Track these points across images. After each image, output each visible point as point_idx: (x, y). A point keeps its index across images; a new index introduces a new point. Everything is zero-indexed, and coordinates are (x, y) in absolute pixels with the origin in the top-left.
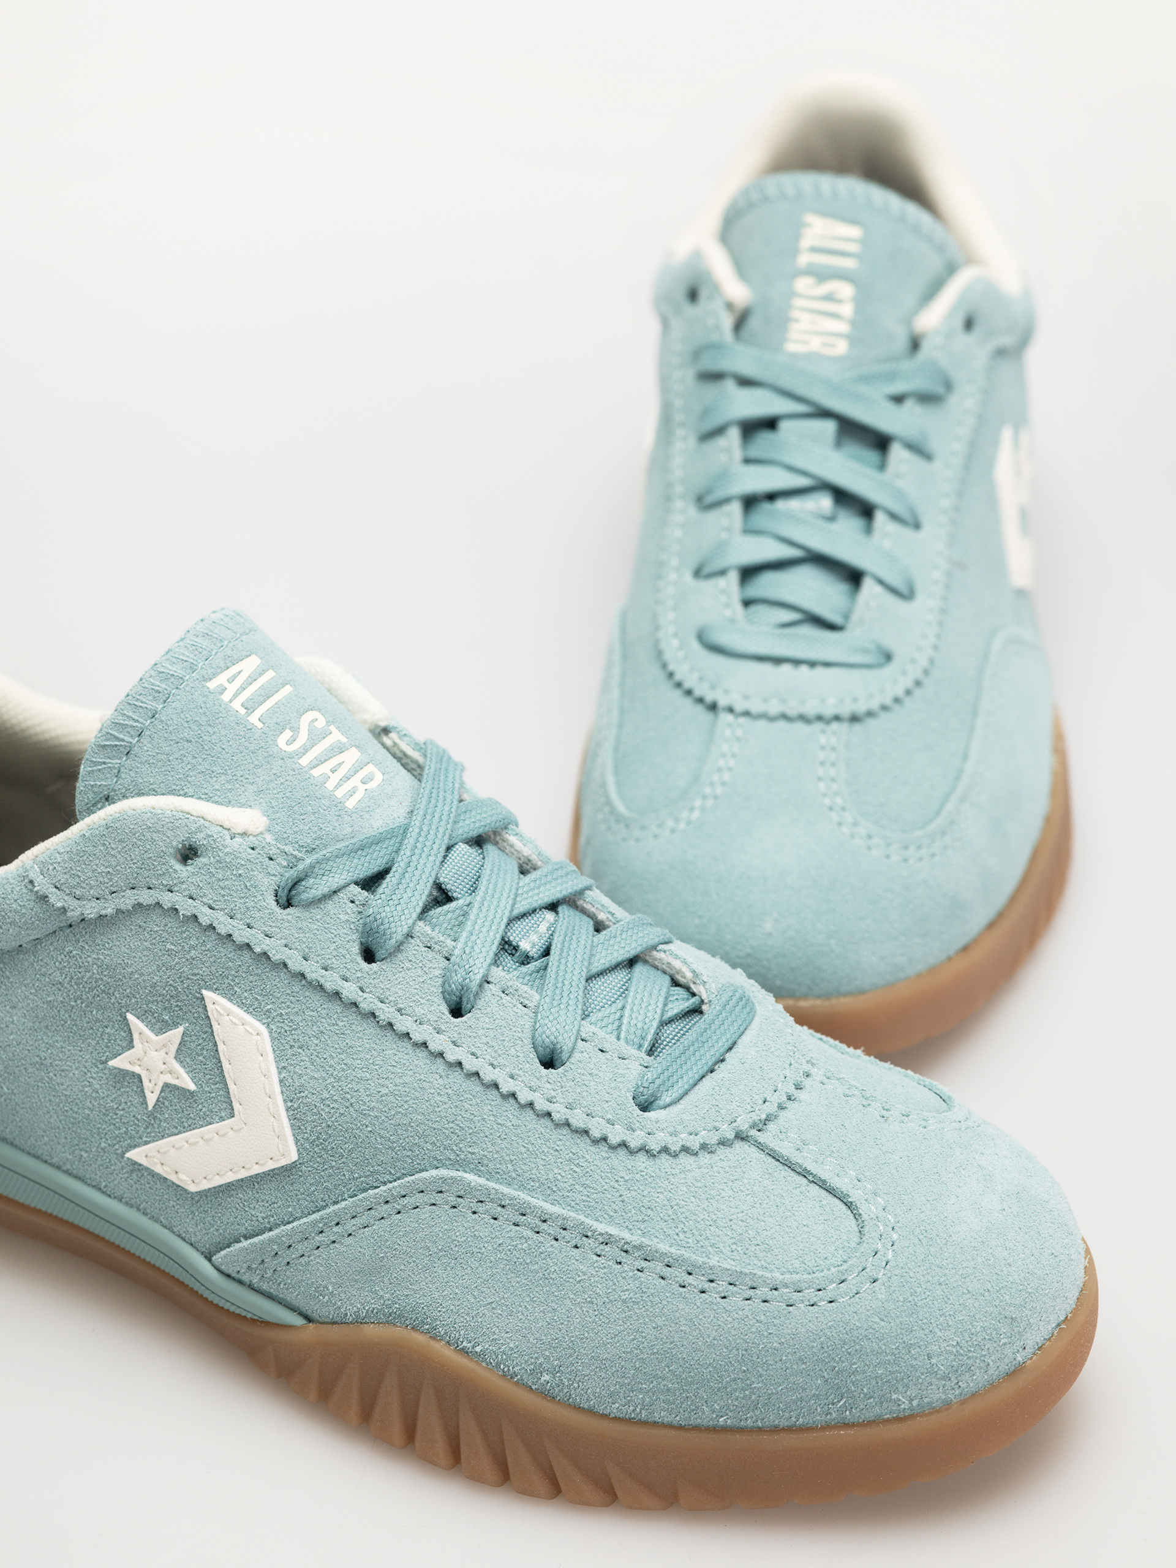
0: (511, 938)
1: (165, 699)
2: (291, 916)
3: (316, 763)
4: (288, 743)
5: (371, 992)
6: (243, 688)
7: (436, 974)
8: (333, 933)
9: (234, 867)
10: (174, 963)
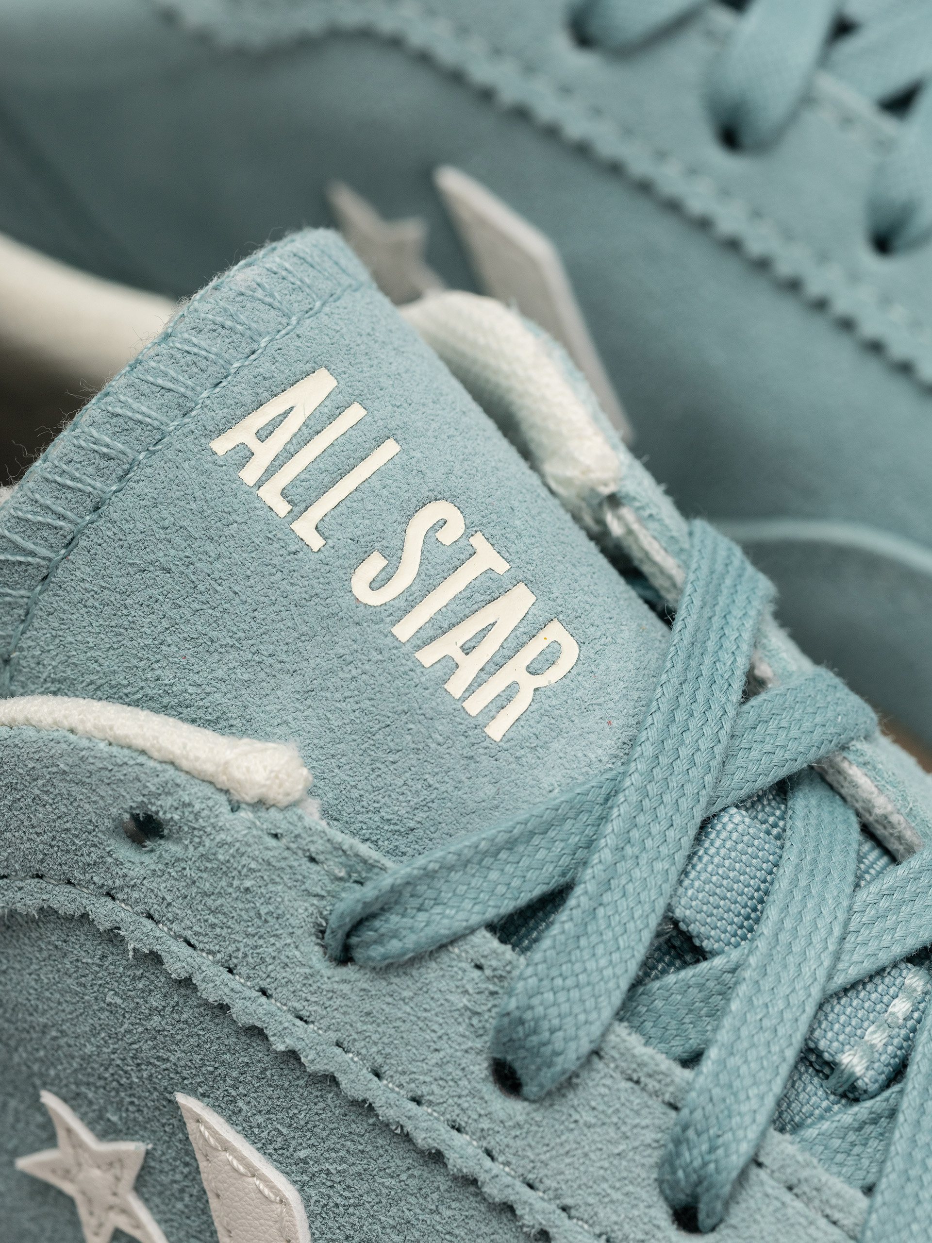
0: (822, 1044)
1: (121, 473)
2: (349, 987)
3: (431, 633)
4: (375, 585)
5: (507, 1164)
6: (288, 454)
7: (648, 1141)
8: (434, 1031)
9: (235, 873)
10: (122, 1030)
